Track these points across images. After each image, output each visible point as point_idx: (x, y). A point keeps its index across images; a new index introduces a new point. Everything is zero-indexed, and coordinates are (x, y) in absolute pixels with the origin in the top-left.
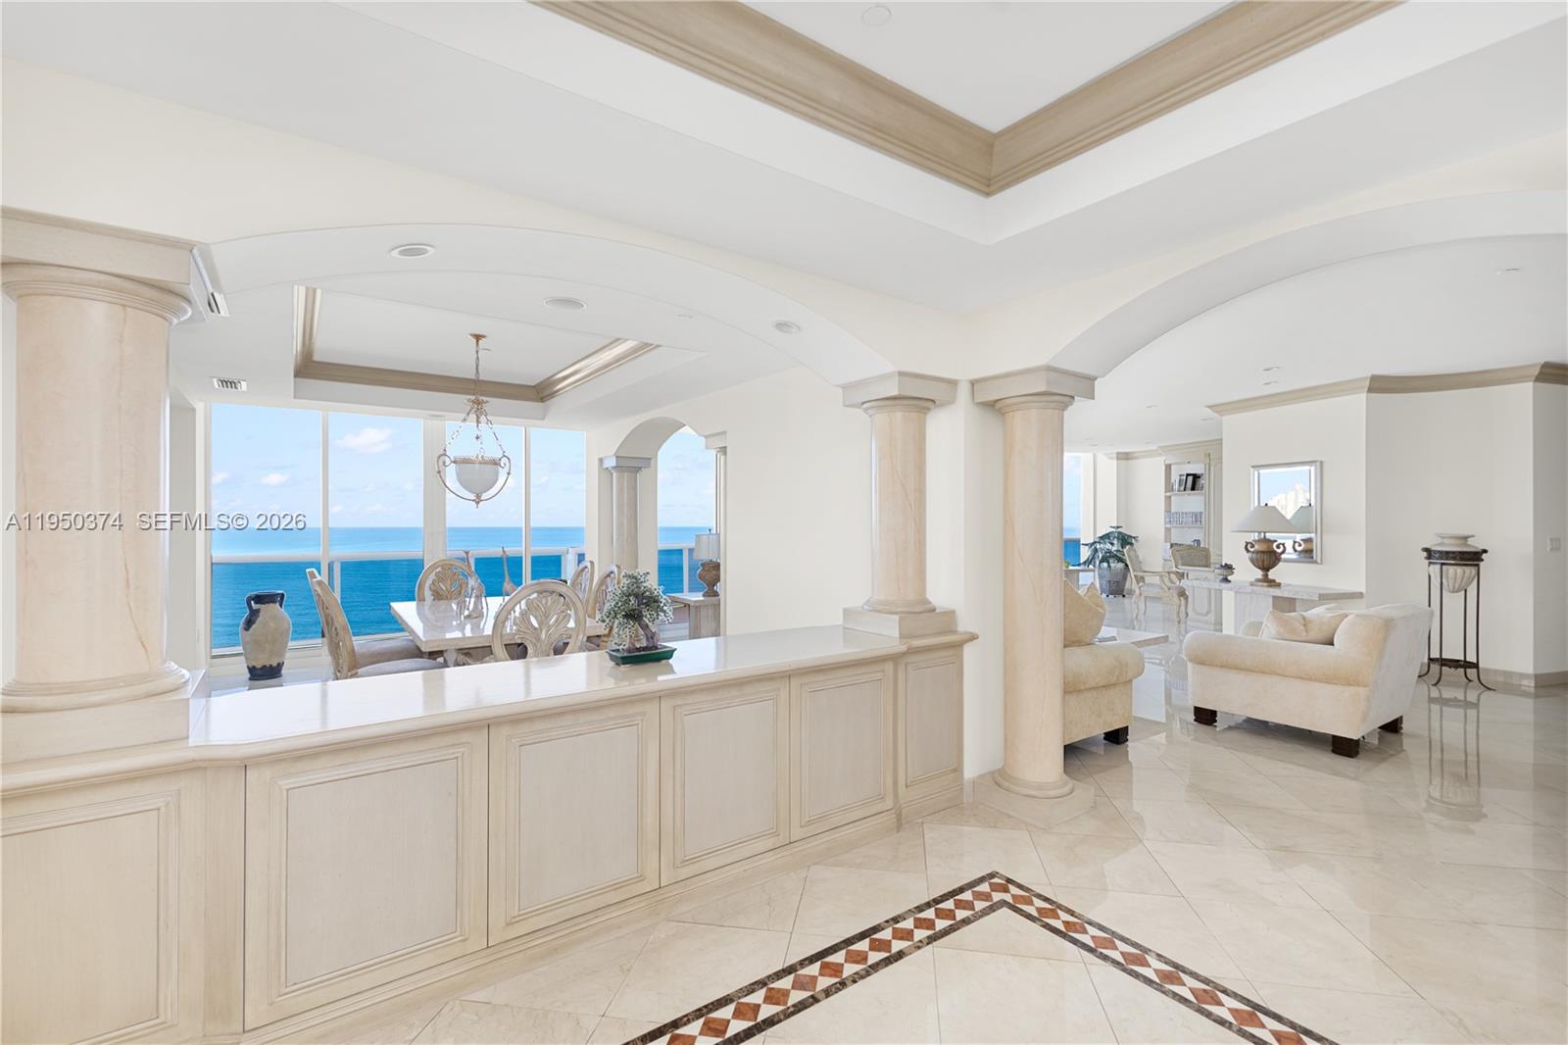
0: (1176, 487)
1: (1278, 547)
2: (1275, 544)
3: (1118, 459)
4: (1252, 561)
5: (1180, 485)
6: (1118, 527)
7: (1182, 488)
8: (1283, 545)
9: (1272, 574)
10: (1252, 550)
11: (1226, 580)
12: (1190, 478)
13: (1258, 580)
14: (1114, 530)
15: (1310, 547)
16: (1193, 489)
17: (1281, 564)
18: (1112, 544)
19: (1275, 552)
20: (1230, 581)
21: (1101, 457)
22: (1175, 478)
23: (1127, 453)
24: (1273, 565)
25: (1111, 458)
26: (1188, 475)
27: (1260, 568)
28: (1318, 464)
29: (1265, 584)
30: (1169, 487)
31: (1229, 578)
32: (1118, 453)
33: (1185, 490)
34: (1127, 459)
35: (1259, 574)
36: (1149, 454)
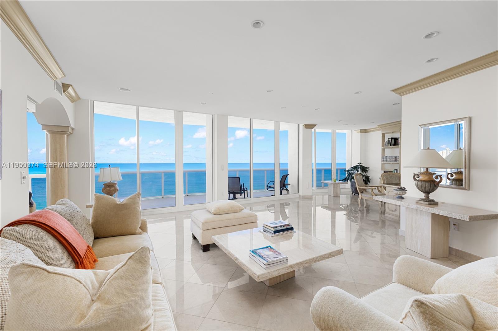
0: (387, 144)
1: (437, 178)
2: (434, 176)
3: (361, 132)
4: (418, 187)
5: (388, 143)
6: (360, 163)
7: (389, 145)
8: (440, 176)
9: (432, 196)
10: (417, 179)
11: (401, 198)
12: (393, 140)
13: (422, 200)
14: (359, 164)
15: (460, 177)
16: (395, 145)
17: (439, 188)
18: (358, 171)
19: (434, 181)
20: (403, 198)
21: (354, 132)
22: (386, 140)
23: (365, 130)
24: (433, 190)
25: (358, 132)
26: (392, 138)
27: (423, 192)
28: (467, 119)
29: (427, 203)
30: (384, 144)
31: (403, 196)
32: (361, 130)
33: (391, 145)
34: (366, 132)
35: (422, 195)
36: (375, 130)
